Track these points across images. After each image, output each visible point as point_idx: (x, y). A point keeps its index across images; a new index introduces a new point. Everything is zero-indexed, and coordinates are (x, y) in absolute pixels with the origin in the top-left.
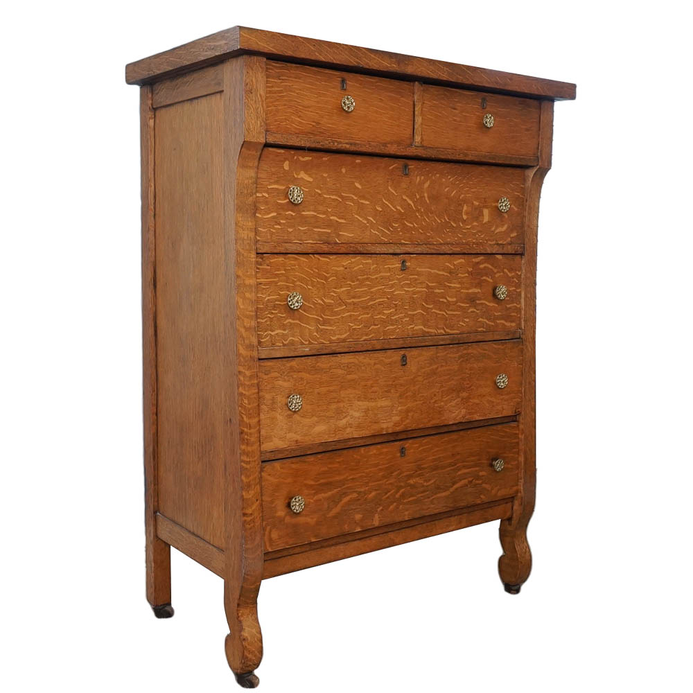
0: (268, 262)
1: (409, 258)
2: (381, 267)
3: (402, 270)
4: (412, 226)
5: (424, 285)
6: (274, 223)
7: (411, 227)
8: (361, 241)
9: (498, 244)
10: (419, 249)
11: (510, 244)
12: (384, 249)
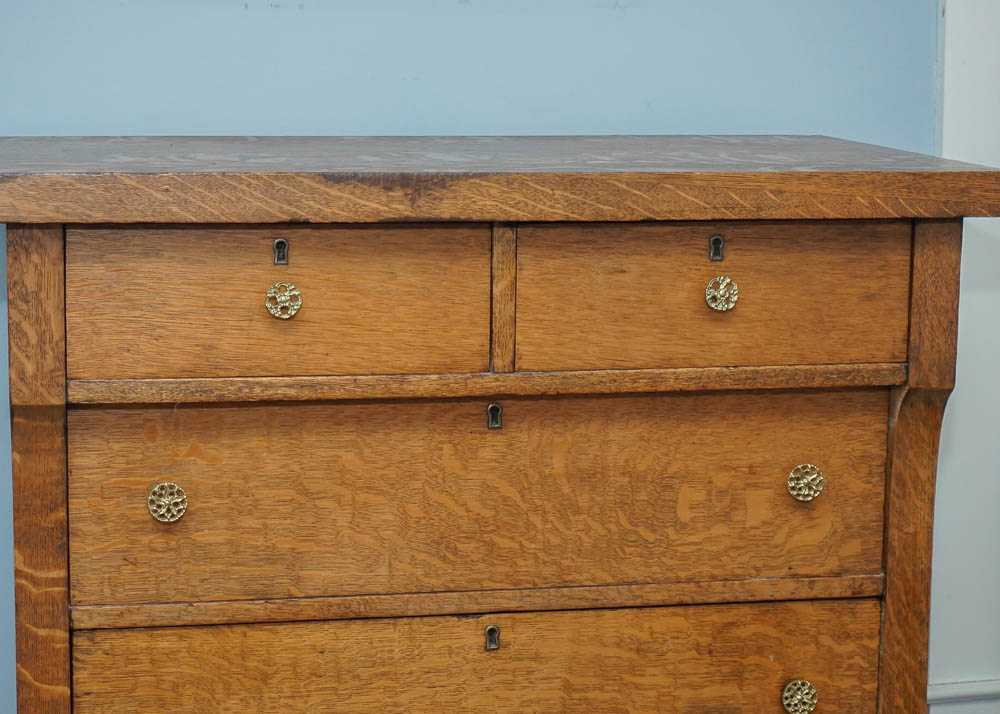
0: (106, 646)
1: (509, 623)
2: (424, 646)
3: (487, 650)
4: (516, 546)
5: (558, 683)
6: (121, 562)
7: (511, 550)
8: (363, 591)
9: (795, 576)
10: (538, 600)
11: (839, 575)
12: (429, 604)
